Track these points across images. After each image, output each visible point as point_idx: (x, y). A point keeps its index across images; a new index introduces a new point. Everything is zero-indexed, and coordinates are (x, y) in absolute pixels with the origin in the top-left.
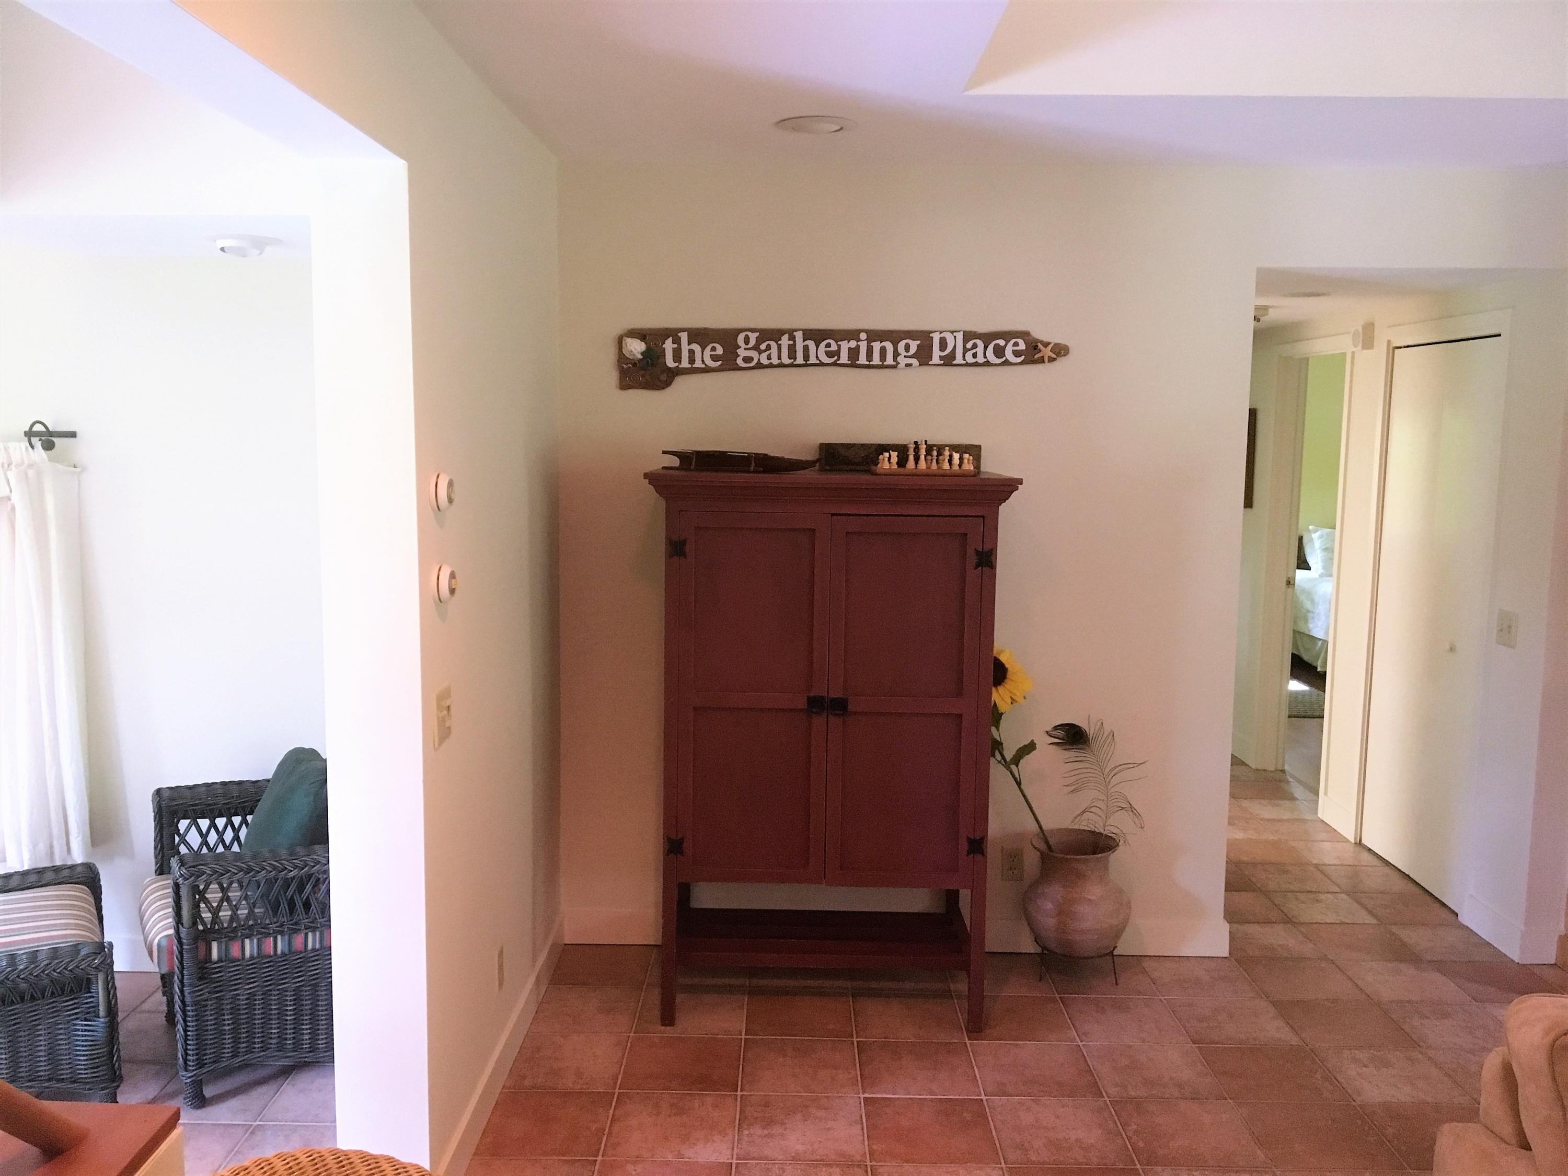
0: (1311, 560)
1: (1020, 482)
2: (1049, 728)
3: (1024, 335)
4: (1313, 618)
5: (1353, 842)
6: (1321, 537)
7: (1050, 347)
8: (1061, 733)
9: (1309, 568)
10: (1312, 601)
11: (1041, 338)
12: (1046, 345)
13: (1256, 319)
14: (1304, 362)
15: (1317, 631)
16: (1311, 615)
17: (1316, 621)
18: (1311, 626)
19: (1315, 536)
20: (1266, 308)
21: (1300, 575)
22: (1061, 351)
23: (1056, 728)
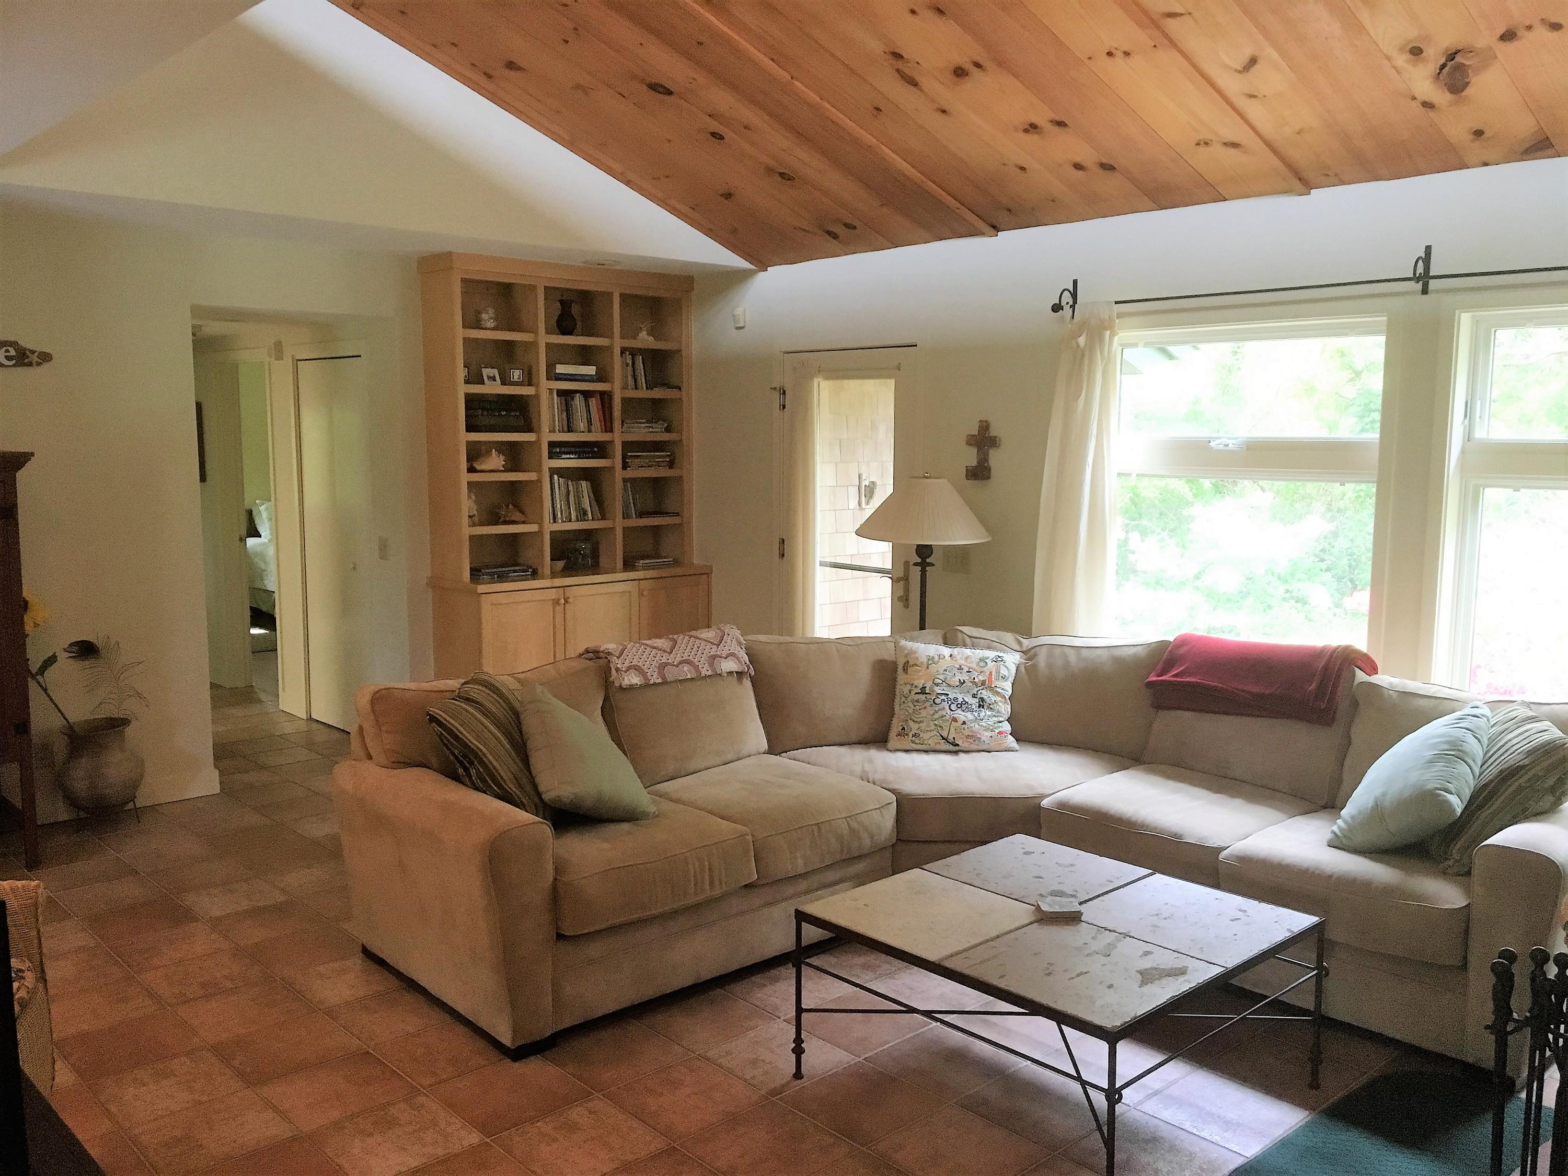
0: (261, 529)
1: (32, 454)
2: (66, 646)
3: (14, 344)
4: (267, 575)
5: (304, 717)
6: (267, 509)
7: (36, 354)
8: (75, 649)
9: (260, 536)
10: (265, 563)
11: (29, 346)
12: (33, 352)
13: (194, 334)
14: (235, 367)
15: (271, 585)
16: (266, 573)
17: (269, 577)
18: (266, 582)
19: (262, 508)
20: (200, 326)
21: (251, 542)
22: (45, 357)
23: (71, 645)
